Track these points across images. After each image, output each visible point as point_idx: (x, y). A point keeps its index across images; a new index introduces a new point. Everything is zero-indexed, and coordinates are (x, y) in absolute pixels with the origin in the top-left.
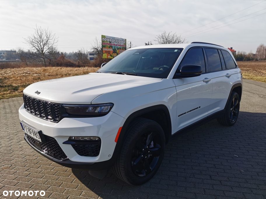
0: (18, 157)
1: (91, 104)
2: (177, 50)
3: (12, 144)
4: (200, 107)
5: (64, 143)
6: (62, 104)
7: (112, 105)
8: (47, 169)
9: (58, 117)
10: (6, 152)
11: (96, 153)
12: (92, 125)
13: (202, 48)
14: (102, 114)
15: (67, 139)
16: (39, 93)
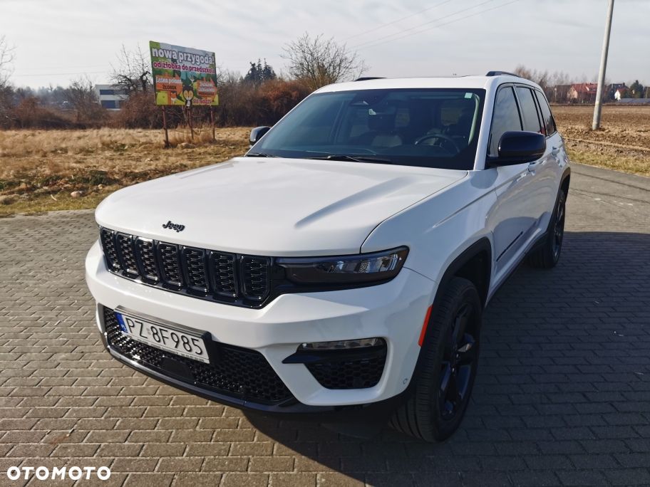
1: (360, 254)
2: (471, 94)
3: (32, 365)
4: (522, 233)
6: (276, 258)
7: (404, 252)
8: (181, 426)
9: (260, 293)
11: (371, 379)
12: (366, 310)
13: (512, 88)
15: (293, 351)
16: (180, 228)
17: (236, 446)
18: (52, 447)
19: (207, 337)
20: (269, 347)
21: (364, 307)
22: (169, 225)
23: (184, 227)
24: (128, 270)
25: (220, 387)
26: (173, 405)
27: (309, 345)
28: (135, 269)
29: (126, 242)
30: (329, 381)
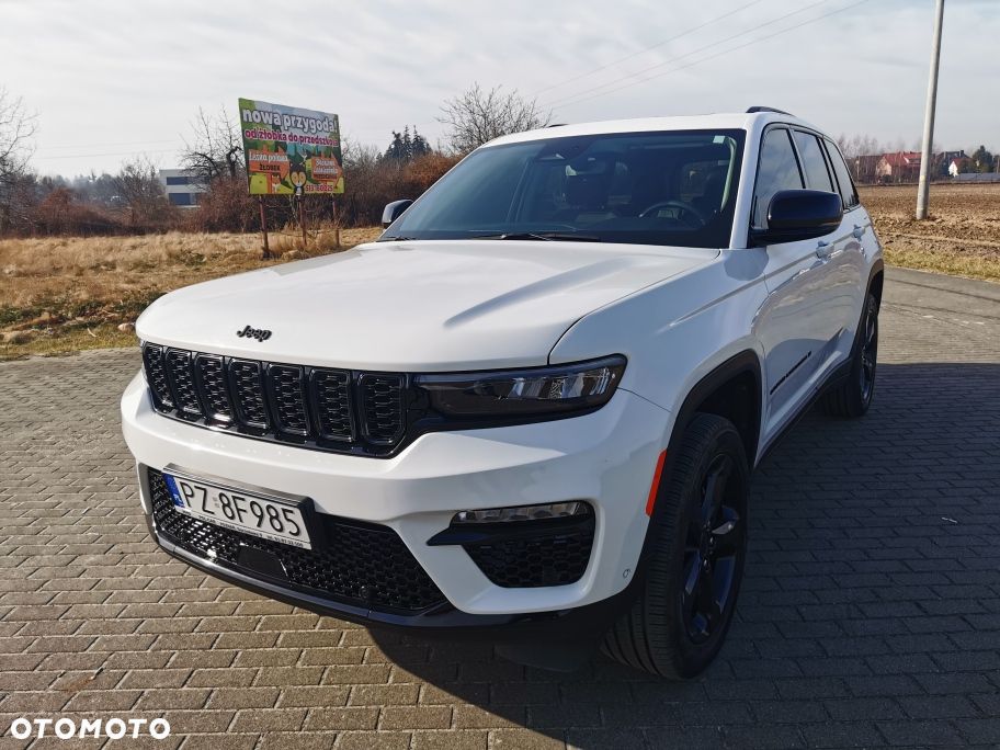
0: (108, 630)
1: (549, 366)
2: (723, 137)
3: (43, 572)
4: (810, 354)
5: (433, 542)
6: (414, 375)
8: (272, 661)
9: (390, 432)
10: (35, 612)
11: (571, 570)
12: (561, 454)
13: (787, 130)
14: (587, 404)
15: (444, 525)
16: (263, 335)
17: (359, 690)
18: (66, 696)
19: (307, 506)
20: (406, 518)
21: (557, 450)
22: (248, 332)
23: (270, 333)
24: (185, 409)
25: (331, 589)
26: (260, 630)
27: (470, 514)
28: (195, 406)
29: (181, 363)
30: (505, 575)
